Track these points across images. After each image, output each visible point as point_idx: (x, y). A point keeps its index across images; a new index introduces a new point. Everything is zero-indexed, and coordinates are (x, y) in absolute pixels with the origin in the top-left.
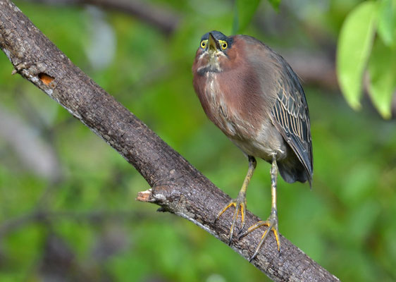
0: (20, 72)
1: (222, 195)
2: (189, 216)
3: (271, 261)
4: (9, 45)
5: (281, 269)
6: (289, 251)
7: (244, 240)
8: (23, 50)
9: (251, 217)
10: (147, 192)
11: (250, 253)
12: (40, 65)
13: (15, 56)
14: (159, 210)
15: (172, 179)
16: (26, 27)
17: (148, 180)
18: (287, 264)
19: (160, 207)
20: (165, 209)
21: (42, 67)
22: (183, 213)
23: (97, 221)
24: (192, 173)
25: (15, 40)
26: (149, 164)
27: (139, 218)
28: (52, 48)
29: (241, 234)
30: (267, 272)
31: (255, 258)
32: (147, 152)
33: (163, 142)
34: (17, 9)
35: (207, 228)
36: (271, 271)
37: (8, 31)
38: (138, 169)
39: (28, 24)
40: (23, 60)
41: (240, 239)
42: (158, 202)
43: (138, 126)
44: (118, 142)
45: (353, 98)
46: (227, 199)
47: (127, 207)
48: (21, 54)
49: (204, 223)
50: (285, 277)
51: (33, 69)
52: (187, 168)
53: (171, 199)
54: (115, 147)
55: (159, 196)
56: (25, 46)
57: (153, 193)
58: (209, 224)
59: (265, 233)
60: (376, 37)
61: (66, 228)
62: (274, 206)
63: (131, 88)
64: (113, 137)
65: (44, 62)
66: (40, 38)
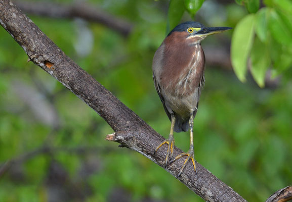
0: (32, 60)
1: (159, 136)
2: (139, 150)
3: (189, 177)
4: (25, 43)
5: (196, 182)
6: (202, 172)
7: (173, 165)
8: (34, 46)
9: (177, 150)
10: (112, 135)
11: (177, 173)
12: (45, 56)
13: (29, 50)
14: (119, 146)
15: (128, 127)
16: (36, 32)
17: (113, 128)
18: (200, 179)
19: (120, 144)
20: (123, 145)
21: (46, 57)
22: (135, 148)
23: (82, 152)
24: (140, 123)
25: (30, 40)
26: (113, 117)
27: (108, 150)
28: (52, 45)
29: (171, 161)
30: (187, 184)
31: (180, 176)
32: (112, 109)
33: (122, 104)
34: (30, 21)
35: (149, 157)
36: (190, 184)
37: (25, 35)
38: (107, 120)
39: (37, 30)
40: (34, 52)
41: (171, 164)
42: (119, 141)
43: (106, 93)
44: (94, 103)
45: (241, 75)
46: (162, 139)
47: (100, 144)
48: (33, 49)
49: (148, 154)
50: (199, 188)
51: (40, 58)
52: (137, 120)
53: (127, 139)
54: (92, 107)
55: (119, 137)
56: (35, 44)
57: (116, 135)
58: (151, 154)
59: (186, 160)
60: (256, 36)
61: (62, 157)
62: (192, 143)
63: (103, 70)
64: (91, 101)
65: (47, 54)
66: (45, 39)
